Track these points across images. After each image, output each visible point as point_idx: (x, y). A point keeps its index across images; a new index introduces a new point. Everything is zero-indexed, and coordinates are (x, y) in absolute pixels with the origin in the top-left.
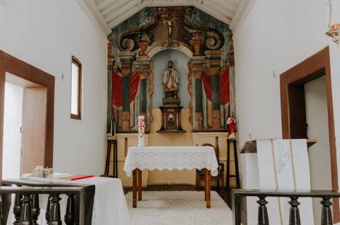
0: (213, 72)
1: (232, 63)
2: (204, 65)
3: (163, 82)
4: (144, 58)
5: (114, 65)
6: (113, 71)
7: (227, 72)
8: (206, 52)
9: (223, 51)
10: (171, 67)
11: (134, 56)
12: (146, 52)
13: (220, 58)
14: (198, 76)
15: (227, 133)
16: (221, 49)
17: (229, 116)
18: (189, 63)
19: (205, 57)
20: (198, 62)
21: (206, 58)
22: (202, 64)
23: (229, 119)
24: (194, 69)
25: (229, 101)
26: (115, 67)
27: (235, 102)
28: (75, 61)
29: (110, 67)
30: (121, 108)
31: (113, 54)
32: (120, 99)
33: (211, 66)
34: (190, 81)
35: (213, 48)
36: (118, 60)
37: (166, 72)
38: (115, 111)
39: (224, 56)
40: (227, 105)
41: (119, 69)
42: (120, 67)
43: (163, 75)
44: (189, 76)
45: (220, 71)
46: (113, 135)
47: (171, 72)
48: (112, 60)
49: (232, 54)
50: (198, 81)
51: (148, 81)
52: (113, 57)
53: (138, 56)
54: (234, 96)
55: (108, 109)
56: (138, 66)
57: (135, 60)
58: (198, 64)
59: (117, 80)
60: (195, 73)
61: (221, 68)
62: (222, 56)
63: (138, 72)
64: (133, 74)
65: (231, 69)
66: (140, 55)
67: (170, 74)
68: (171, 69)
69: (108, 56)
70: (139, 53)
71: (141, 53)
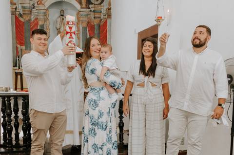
0: (96, 22)
1: (110, 16)
2: (89, 16)
3: (56, 27)
4: (41, 7)
5: (16, 11)
6: (16, 17)
7: (106, 22)
8: (91, 6)
9: (103, 6)
10: (63, 16)
11: (33, 5)
12: (43, 2)
13: (101, 12)
14: (85, 24)
16: (102, 4)
18: (78, 14)
19: (89, 10)
20: (86, 13)
21: (91, 11)
22: (87, 15)
24: (81, 19)
26: (17, 13)
29: (13, 13)
30: (24, 47)
31: (14, 1)
32: (22, 40)
33: (94, 18)
34: (78, 28)
35: (96, 3)
38: (19, 49)
39: (104, 10)
41: (21, 15)
42: (22, 14)
44: (78, 24)
45: (100, 22)
46: (19, 68)
47: (63, 19)
48: (15, 7)
49: (110, 9)
50: (84, 29)
51: (45, 26)
52: (15, 4)
53: (36, 5)
54: (110, 41)
55: (13, 48)
56: (36, 14)
57: (34, 7)
58: (85, 15)
59: (19, 23)
60: (82, 22)
61: (101, 20)
62: (102, 10)
63: (37, 18)
64: (33, 20)
65: (108, 21)
66: (38, 4)
67: (62, 21)
68: (64, 17)
69: (11, 3)
70: (37, 2)
71: (39, 2)
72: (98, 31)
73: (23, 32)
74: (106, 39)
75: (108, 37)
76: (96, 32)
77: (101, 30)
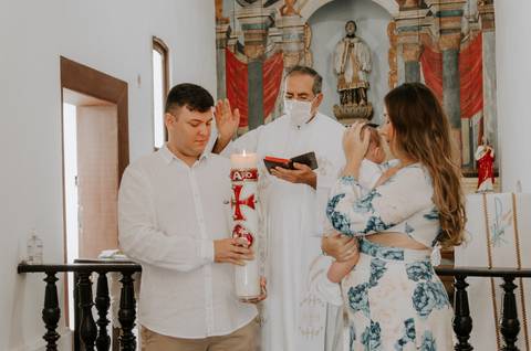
0: (445, 44)
1: (489, 22)
2: (423, 31)
3: (335, 70)
4: (291, 20)
5: (228, 37)
6: (227, 52)
7: (478, 41)
10: (353, 36)
11: (271, 18)
12: (296, 7)
13: (461, 14)
14: (412, 54)
15: (476, 180)
17: (481, 143)
18: (392, 27)
19: (426, 11)
20: (415, 23)
22: (419, 28)
23: (481, 148)
24: (401, 40)
25: (481, 107)
26: (232, 42)
27: (494, 110)
28: (158, 45)
29: (222, 44)
31: (225, 15)
32: (243, 111)
33: (441, 31)
34: (393, 65)
36: (237, 28)
37: (342, 48)
39: (470, 8)
40: (476, 118)
41: (239, 47)
42: (243, 44)
43: (335, 54)
44: (391, 55)
45: (460, 41)
47: (352, 46)
48: (225, 28)
50: (411, 67)
52: (227, 22)
53: (278, 16)
54: (494, 97)
56: (279, 39)
57: (272, 25)
58: (412, 29)
59: (235, 69)
60: (404, 49)
61: (463, 36)
62: (465, 8)
63: (281, 51)
64: (269, 55)
65: (486, 36)
66: (282, 15)
67: (350, 51)
68: (353, 40)
69: (217, 20)
70: (282, 10)
71: (286, 9)
72: (454, 69)
73: (243, 90)
74: (481, 91)
75: (487, 82)
76: (448, 72)
77: (461, 66)
